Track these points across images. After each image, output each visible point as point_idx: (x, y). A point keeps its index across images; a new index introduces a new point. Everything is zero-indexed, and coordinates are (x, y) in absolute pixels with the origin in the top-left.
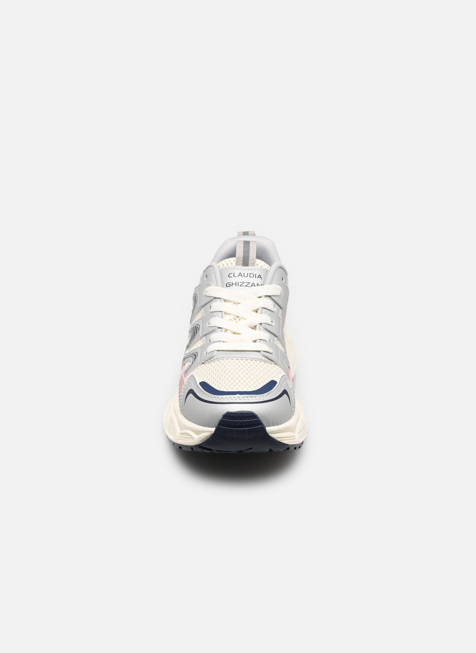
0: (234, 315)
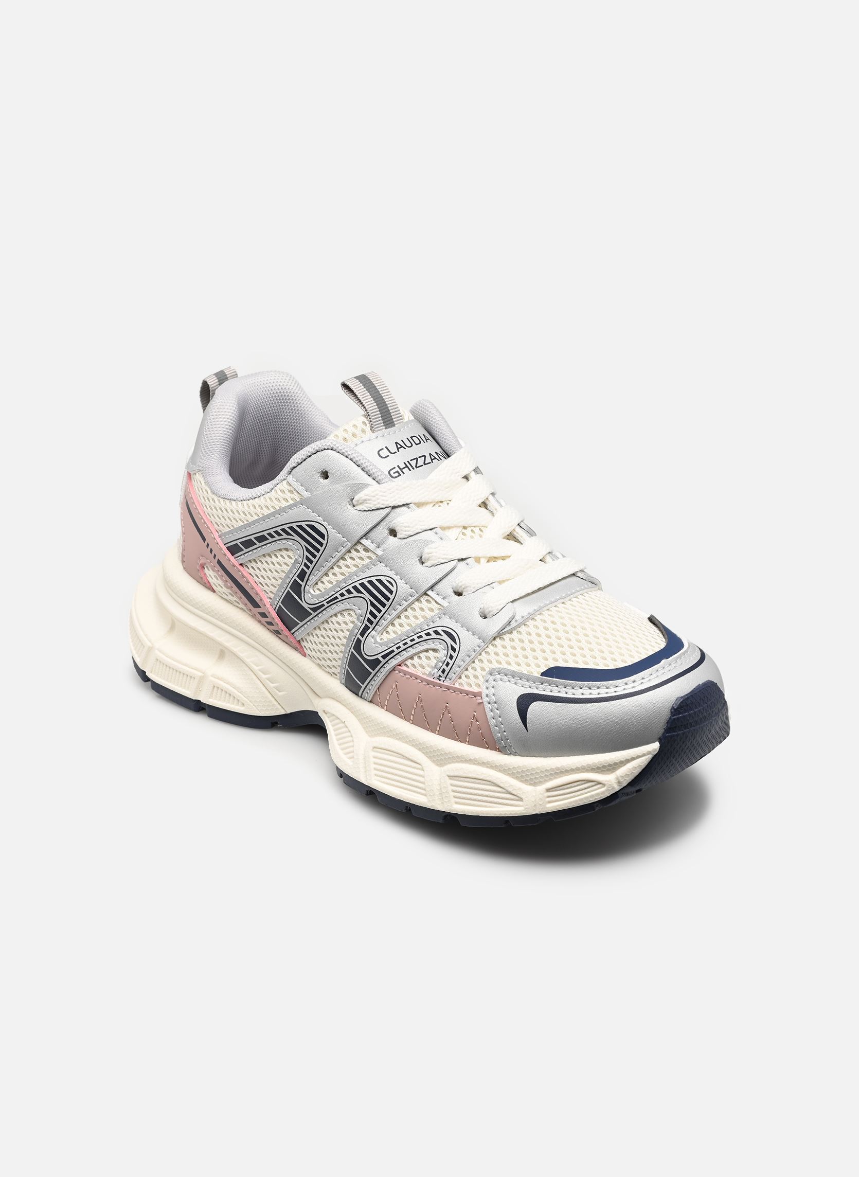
0: (459, 527)
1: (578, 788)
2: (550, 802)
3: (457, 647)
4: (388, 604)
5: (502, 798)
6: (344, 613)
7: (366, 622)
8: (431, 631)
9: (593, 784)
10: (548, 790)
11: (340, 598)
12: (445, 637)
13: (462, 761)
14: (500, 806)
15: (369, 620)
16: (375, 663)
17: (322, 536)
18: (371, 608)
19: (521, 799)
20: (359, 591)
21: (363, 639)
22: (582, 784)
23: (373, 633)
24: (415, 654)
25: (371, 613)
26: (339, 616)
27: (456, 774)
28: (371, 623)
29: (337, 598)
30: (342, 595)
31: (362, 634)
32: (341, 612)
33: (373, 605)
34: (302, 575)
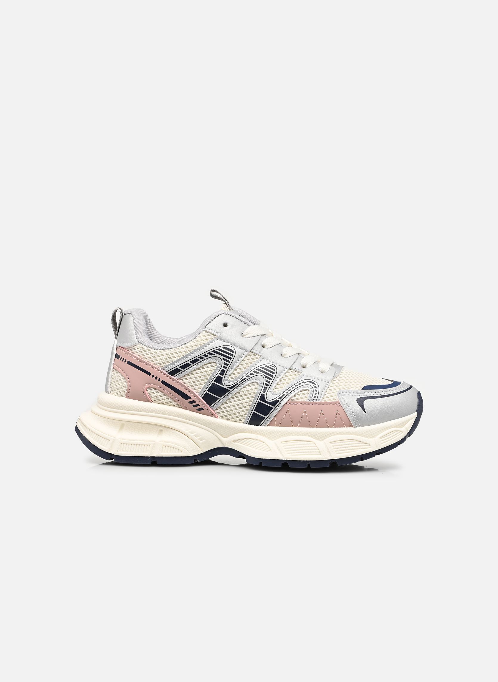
1: (393, 435)
2: (382, 443)
3: (317, 386)
4: (274, 375)
5: (360, 446)
6: (250, 385)
7: (264, 386)
8: (301, 382)
9: (398, 432)
10: (380, 438)
11: (247, 378)
12: (309, 383)
13: (335, 435)
14: (359, 450)
15: (266, 384)
16: (275, 403)
17: (232, 351)
18: (266, 379)
19: (369, 445)
20: (258, 373)
21: (265, 394)
22: (394, 433)
23: (269, 390)
24: (296, 394)
25: (266, 381)
26: (247, 387)
27: (333, 441)
28: (268, 385)
29: (245, 379)
30: (248, 376)
31: (264, 391)
32: (248, 385)
33: (266, 377)
34: (222, 373)
